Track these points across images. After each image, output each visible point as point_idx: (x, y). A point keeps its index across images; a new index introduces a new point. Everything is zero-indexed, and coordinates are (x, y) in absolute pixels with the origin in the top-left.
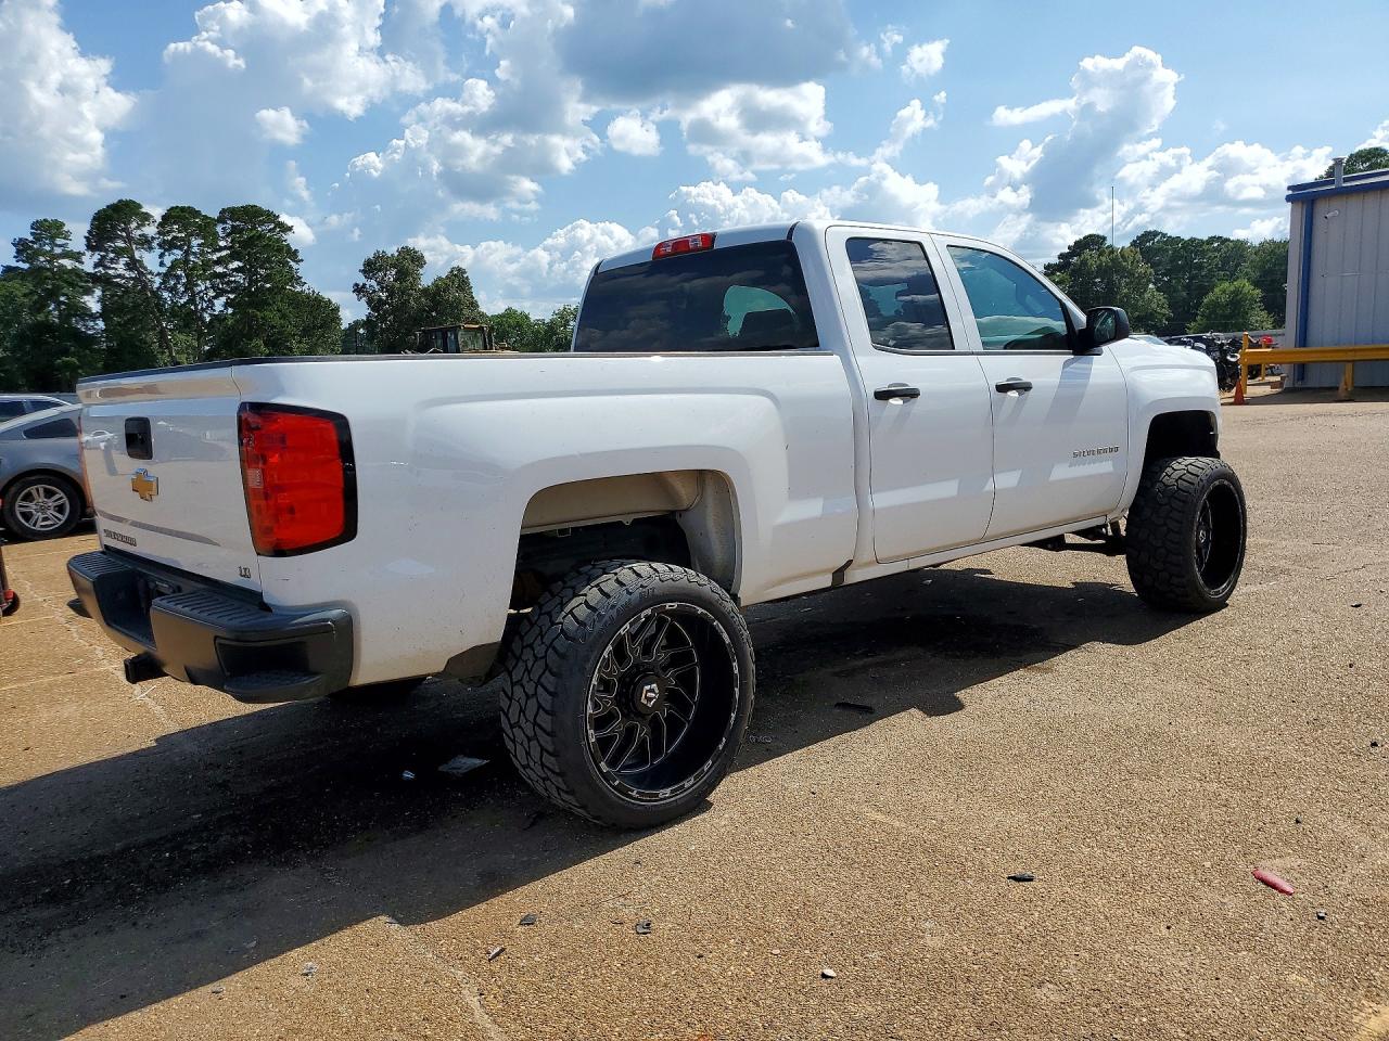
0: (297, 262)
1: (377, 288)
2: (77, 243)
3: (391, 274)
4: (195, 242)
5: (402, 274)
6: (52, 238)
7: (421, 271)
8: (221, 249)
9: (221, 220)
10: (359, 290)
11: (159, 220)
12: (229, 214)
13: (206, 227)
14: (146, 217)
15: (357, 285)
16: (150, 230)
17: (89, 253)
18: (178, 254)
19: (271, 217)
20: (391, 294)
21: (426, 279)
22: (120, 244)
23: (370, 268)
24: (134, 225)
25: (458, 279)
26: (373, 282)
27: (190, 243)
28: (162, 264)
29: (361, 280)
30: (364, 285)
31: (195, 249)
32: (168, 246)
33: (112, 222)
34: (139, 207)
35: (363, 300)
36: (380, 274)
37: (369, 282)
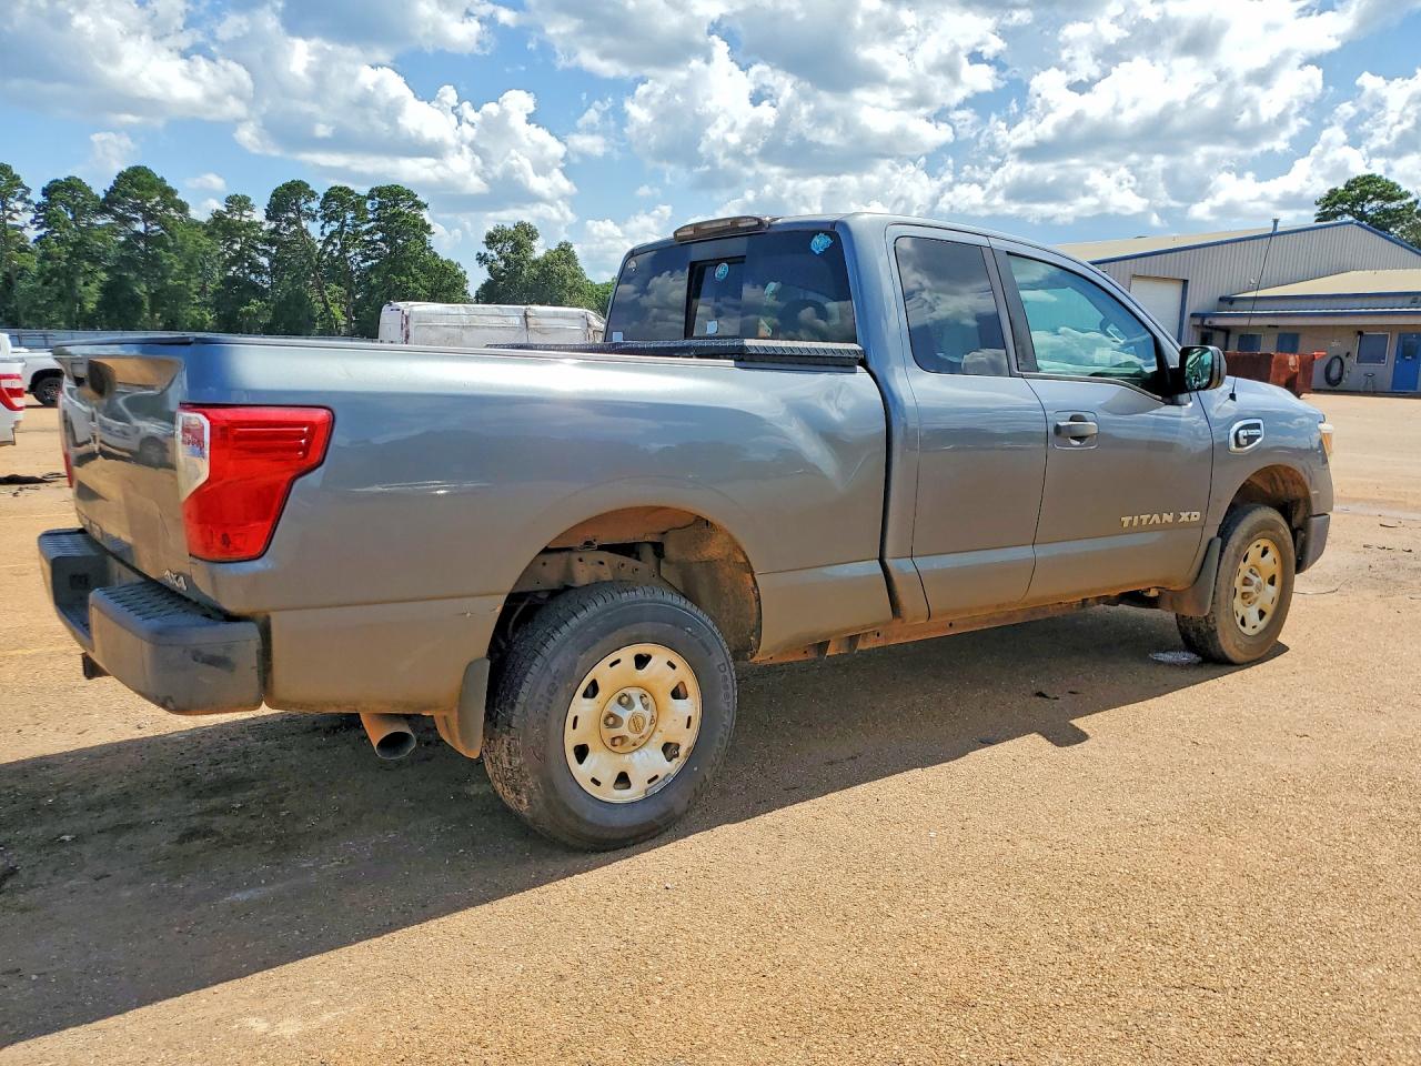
0: (430, 234)
1: (497, 257)
2: (259, 215)
3: (508, 249)
4: (350, 215)
5: (518, 247)
6: (241, 210)
7: (534, 243)
8: (369, 222)
9: (371, 197)
10: (482, 259)
11: (322, 197)
12: (377, 192)
13: (358, 205)
14: (313, 194)
15: (479, 254)
16: (315, 205)
17: (267, 223)
18: (335, 225)
19: (411, 196)
20: (508, 264)
21: (539, 250)
22: (291, 215)
23: (491, 240)
24: (303, 201)
26: (494, 252)
27: (345, 217)
28: (322, 234)
29: (484, 249)
30: (485, 254)
31: (348, 222)
32: (328, 218)
33: (287, 198)
34: (308, 186)
35: (485, 267)
36: (499, 245)
37: (489, 252)
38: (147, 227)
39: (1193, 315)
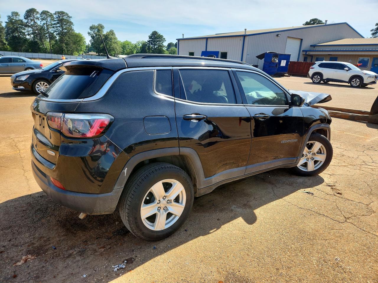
0: (73, 25)
3: (96, 31)
4: (49, 19)
5: (99, 31)
6: (16, 16)
7: (103, 30)
8: (55, 21)
9: (55, 14)
11: (40, 13)
12: (57, 13)
13: (51, 15)
14: (38, 12)
15: (88, 32)
16: (39, 15)
17: (25, 20)
18: (45, 22)
19: (67, 14)
20: (96, 35)
21: (104, 32)
22: (32, 18)
23: (91, 28)
24: (35, 14)
25: (112, 33)
26: (92, 32)
27: (47, 19)
28: (41, 24)
29: (90, 31)
30: (90, 33)
31: (49, 21)
32: (43, 19)
33: (30, 13)
34: (36, 10)
35: (90, 36)
36: (94, 30)
37: (91, 32)
39: (303, 51)
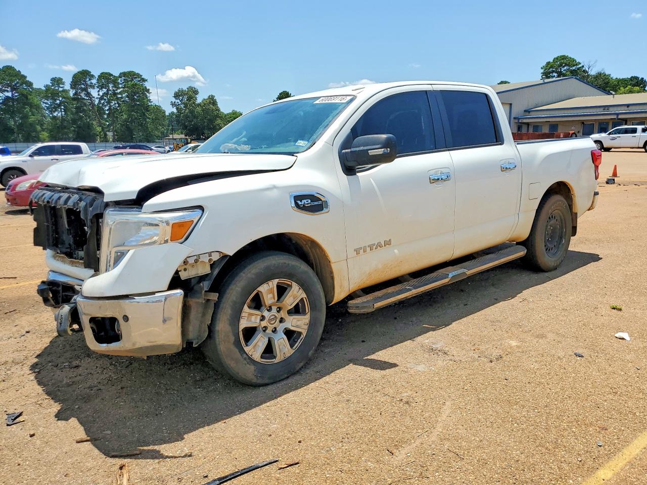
0: (149, 93)
1: (180, 103)
2: (67, 86)
3: (185, 99)
4: (111, 86)
5: (190, 98)
6: (58, 85)
7: (197, 96)
8: (120, 88)
9: (120, 77)
10: (173, 104)
11: (97, 77)
12: (123, 74)
13: (114, 81)
14: (93, 76)
15: (172, 102)
16: (94, 81)
17: (71, 90)
18: (105, 90)
19: (139, 75)
20: (185, 106)
21: (200, 99)
22: (83, 86)
23: (177, 95)
24: (88, 80)
25: (212, 100)
26: (178, 101)
27: (109, 86)
28: (99, 95)
29: (174, 100)
30: (175, 102)
31: (111, 89)
32: (101, 87)
33: (81, 78)
34: (90, 72)
35: (175, 108)
36: (181, 98)
37: (177, 101)
38: (12, 94)
39: (515, 118)
